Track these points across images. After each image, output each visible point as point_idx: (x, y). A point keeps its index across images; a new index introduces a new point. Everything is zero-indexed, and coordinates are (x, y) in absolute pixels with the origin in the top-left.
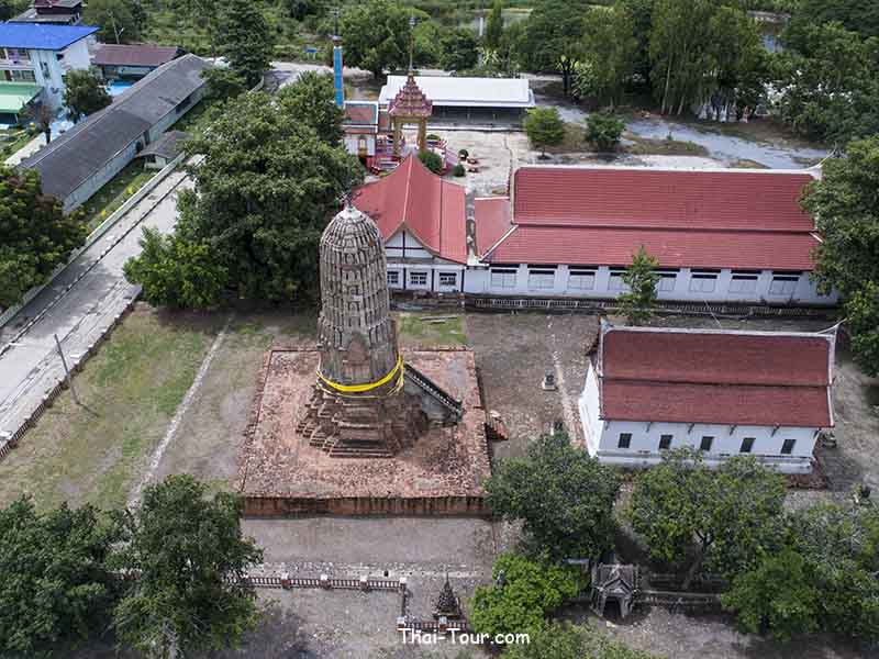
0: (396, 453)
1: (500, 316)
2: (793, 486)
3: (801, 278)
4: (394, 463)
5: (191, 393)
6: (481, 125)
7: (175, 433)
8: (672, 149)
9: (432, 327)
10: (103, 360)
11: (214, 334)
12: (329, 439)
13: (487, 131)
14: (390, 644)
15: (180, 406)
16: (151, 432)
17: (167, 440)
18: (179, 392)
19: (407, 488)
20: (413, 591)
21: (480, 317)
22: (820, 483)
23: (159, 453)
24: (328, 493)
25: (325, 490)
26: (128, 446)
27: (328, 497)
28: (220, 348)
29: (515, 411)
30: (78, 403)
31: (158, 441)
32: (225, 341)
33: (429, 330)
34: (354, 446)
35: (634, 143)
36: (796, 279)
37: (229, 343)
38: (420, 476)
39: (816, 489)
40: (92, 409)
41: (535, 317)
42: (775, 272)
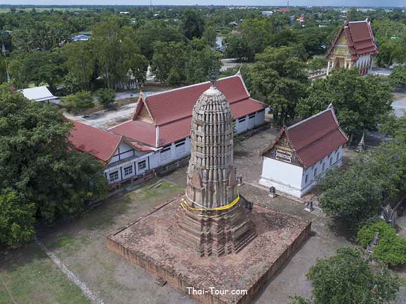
3: (255, 115)
4: (261, 236)
9: (158, 189)
36: (254, 116)
38: (279, 234)
42: (249, 115)
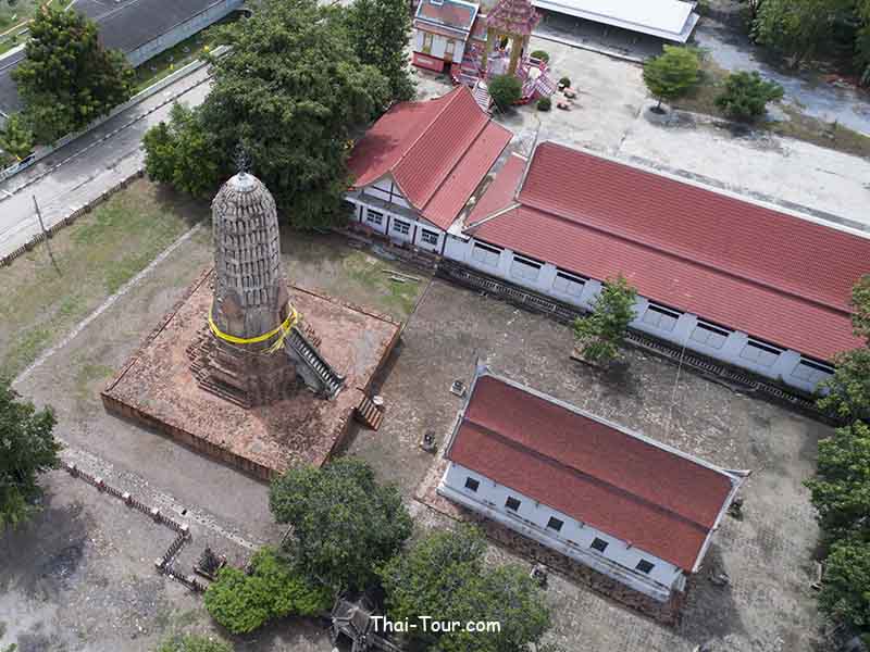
0: (253, 406)
1: (466, 293)
2: (633, 607)
4: (247, 414)
5: (140, 276)
6: (614, 47)
7: (105, 311)
8: (833, 140)
9: (390, 284)
10: (91, 220)
11: (192, 224)
12: (203, 370)
13: (617, 58)
14: (144, 576)
15: (125, 285)
16: (89, 303)
17: (96, 314)
18: (131, 272)
19: (241, 445)
20: (194, 538)
21: (446, 288)
22: (668, 617)
23: (82, 324)
24: (175, 421)
25: (174, 416)
26: (65, 309)
27: (172, 424)
28: (190, 239)
29: (405, 404)
30: (51, 255)
31: (88, 313)
32: (197, 233)
33: (383, 286)
34: (219, 385)
35: (788, 118)
37: (199, 237)
38: (260, 438)
39: (657, 622)
40: (58, 263)
41: (502, 307)
42: (803, 355)
